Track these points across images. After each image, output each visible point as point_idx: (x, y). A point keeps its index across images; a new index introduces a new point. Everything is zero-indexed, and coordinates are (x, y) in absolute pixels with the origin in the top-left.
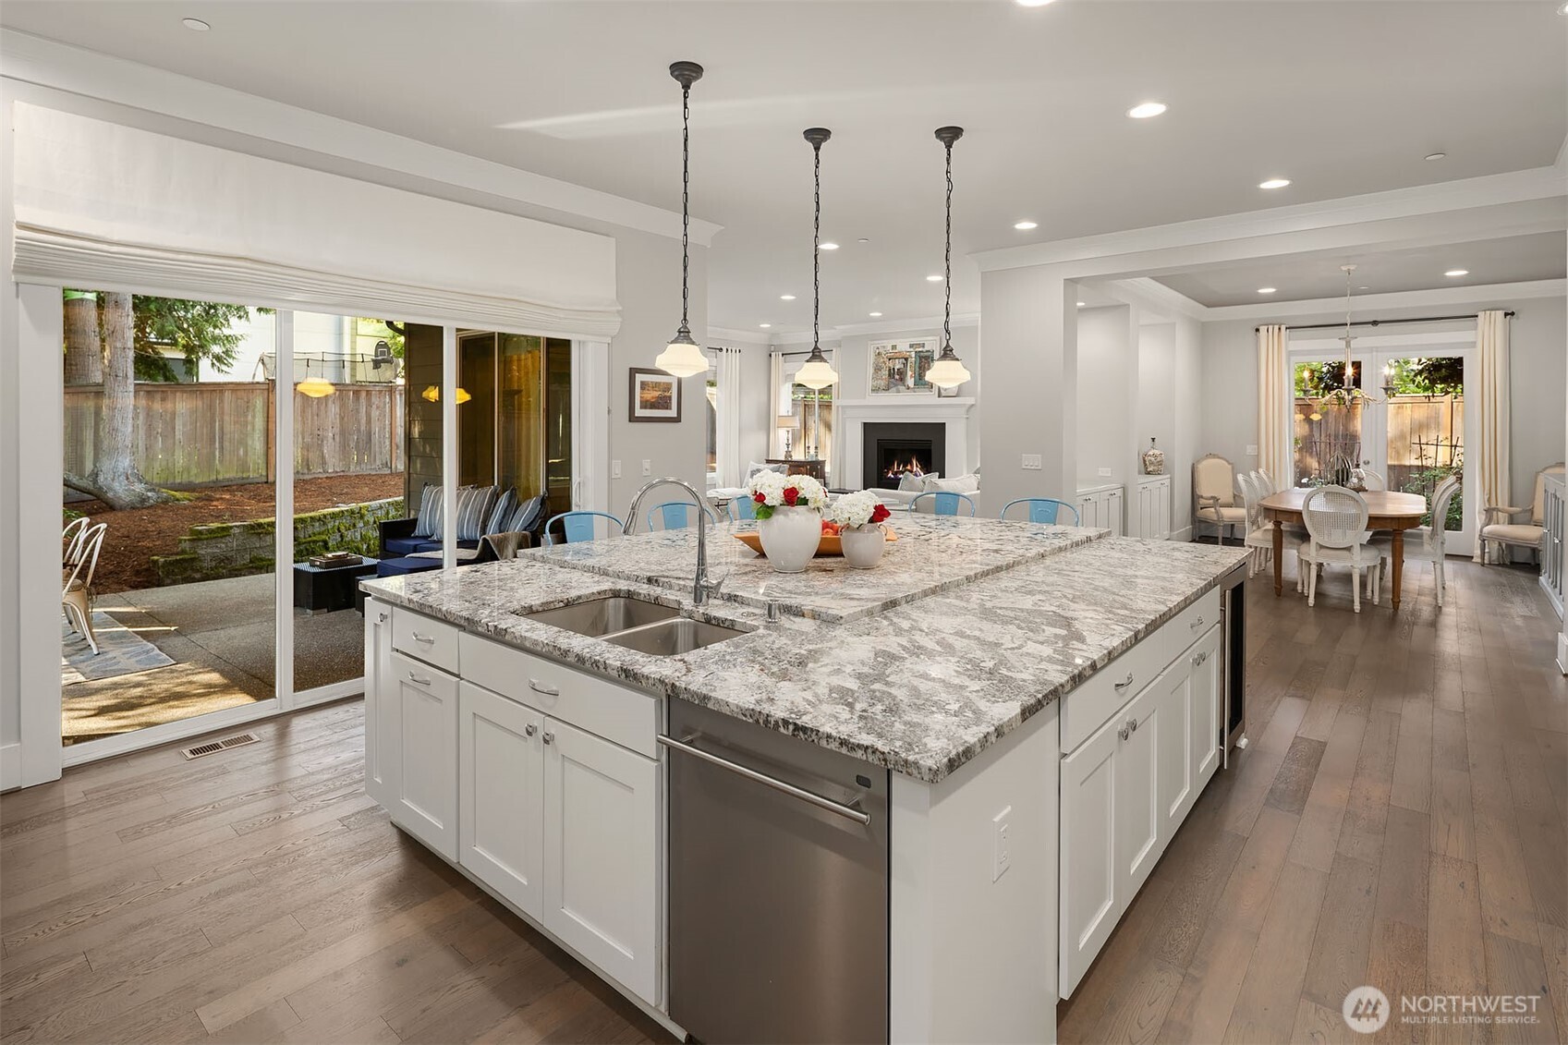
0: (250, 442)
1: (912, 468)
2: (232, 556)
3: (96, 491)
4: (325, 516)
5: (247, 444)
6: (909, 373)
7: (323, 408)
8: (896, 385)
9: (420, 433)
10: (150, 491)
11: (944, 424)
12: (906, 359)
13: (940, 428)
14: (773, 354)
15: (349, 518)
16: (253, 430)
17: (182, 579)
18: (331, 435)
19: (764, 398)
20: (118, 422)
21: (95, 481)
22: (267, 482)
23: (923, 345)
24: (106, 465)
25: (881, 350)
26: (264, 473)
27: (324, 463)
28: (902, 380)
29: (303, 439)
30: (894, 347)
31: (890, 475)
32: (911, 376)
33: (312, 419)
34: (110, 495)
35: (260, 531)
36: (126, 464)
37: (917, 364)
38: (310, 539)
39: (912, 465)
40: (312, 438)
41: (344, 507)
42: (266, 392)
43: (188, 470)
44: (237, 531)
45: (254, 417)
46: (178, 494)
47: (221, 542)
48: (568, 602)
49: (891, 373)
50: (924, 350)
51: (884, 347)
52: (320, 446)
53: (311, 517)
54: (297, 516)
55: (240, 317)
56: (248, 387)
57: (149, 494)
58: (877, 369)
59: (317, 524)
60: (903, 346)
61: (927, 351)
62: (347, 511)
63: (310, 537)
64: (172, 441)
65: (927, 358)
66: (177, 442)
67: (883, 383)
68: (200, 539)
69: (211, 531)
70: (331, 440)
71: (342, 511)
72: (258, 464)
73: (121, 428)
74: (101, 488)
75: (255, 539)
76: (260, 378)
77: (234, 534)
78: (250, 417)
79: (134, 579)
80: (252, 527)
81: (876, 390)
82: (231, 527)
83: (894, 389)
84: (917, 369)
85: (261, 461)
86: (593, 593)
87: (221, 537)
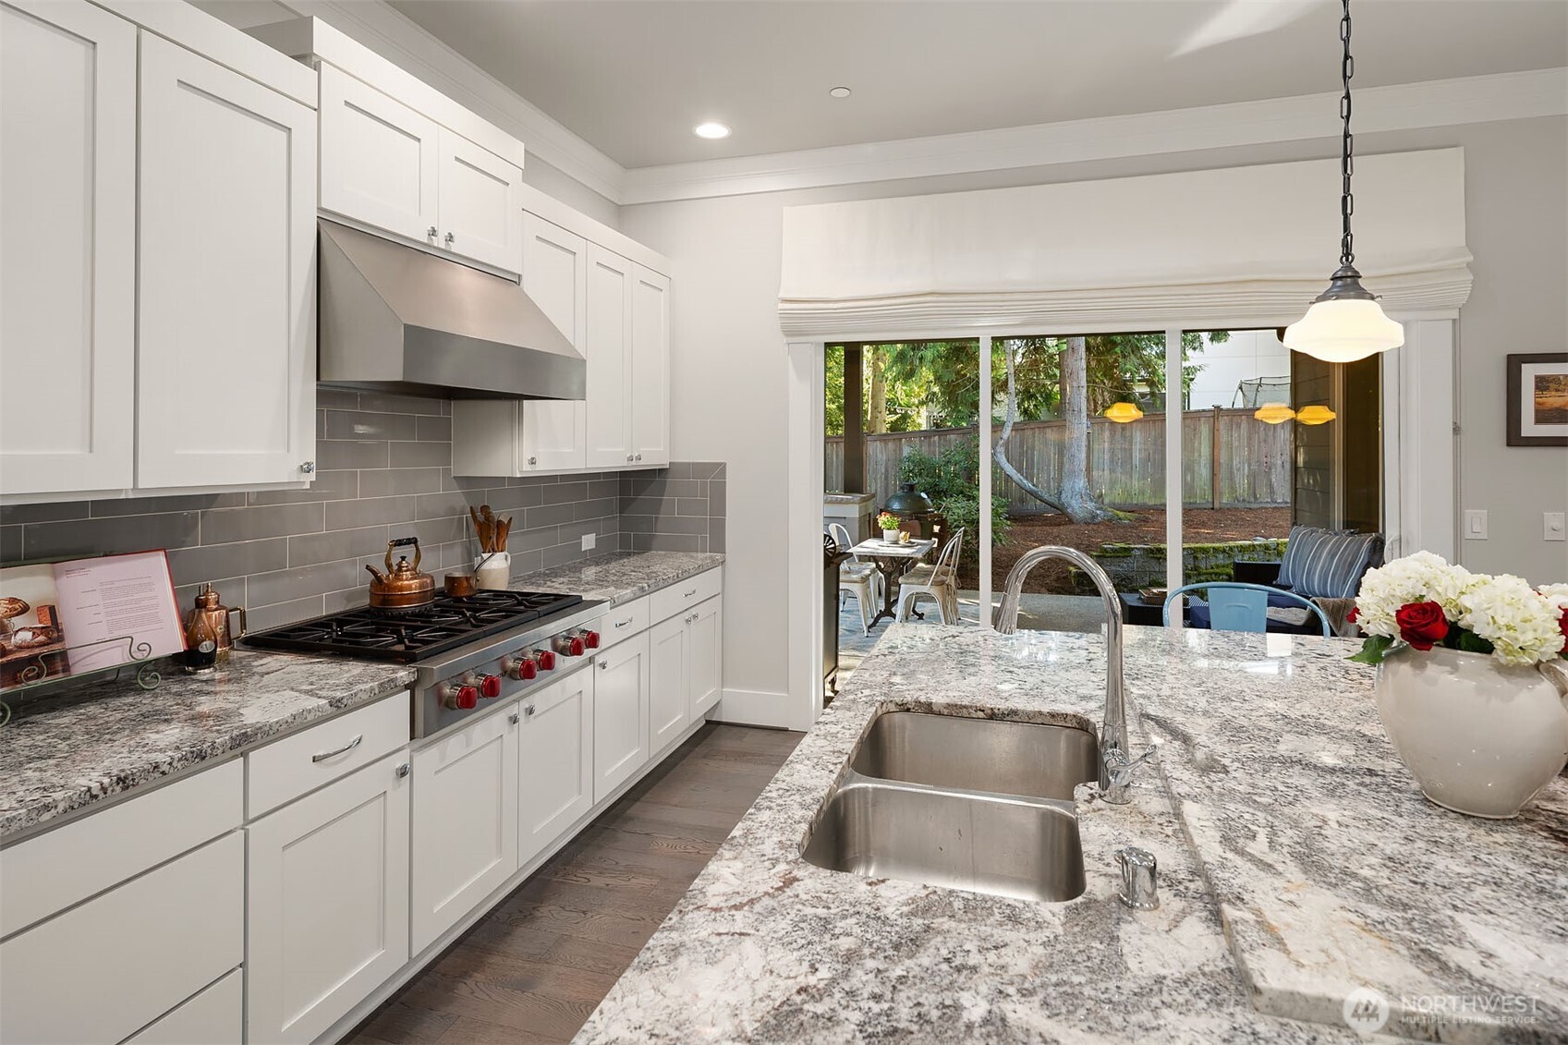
0: (1196, 468)
2: (1132, 577)
3: (1060, 507)
4: (1231, 548)
5: (1194, 471)
7: (1271, 433)
9: (1304, 463)
10: (1098, 509)
15: (1262, 553)
16: (1200, 456)
17: (1090, 591)
18: (1279, 462)
20: (1074, 450)
21: (1059, 499)
22: (1213, 509)
24: (1067, 485)
26: (1210, 500)
27: (1272, 492)
29: (1249, 466)
33: (1259, 446)
34: (1069, 510)
35: (1158, 556)
36: (1081, 486)
38: (1212, 571)
40: (1259, 466)
41: (1260, 541)
42: (1212, 419)
43: (1142, 492)
44: (1138, 553)
45: (1200, 443)
46: (1121, 514)
47: (1123, 561)
48: (994, 714)
52: (1268, 474)
53: (1214, 548)
54: (1186, 546)
55: (1195, 349)
56: (1195, 415)
57: (1098, 512)
59: (1221, 556)
62: (1260, 545)
63: (1212, 568)
64: (1129, 466)
66: (1134, 467)
68: (1105, 557)
69: (1114, 551)
70: (1279, 468)
71: (1254, 546)
72: (1204, 490)
73: (1077, 454)
74: (1063, 504)
75: (1154, 563)
76: (1239, 405)
77: (1135, 556)
78: (1196, 445)
79: (1054, 583)
80: (1151, 551)
82: (1133, 549)
85: (1207, 488)
86: (1040, 713)
87: (1123, 557)
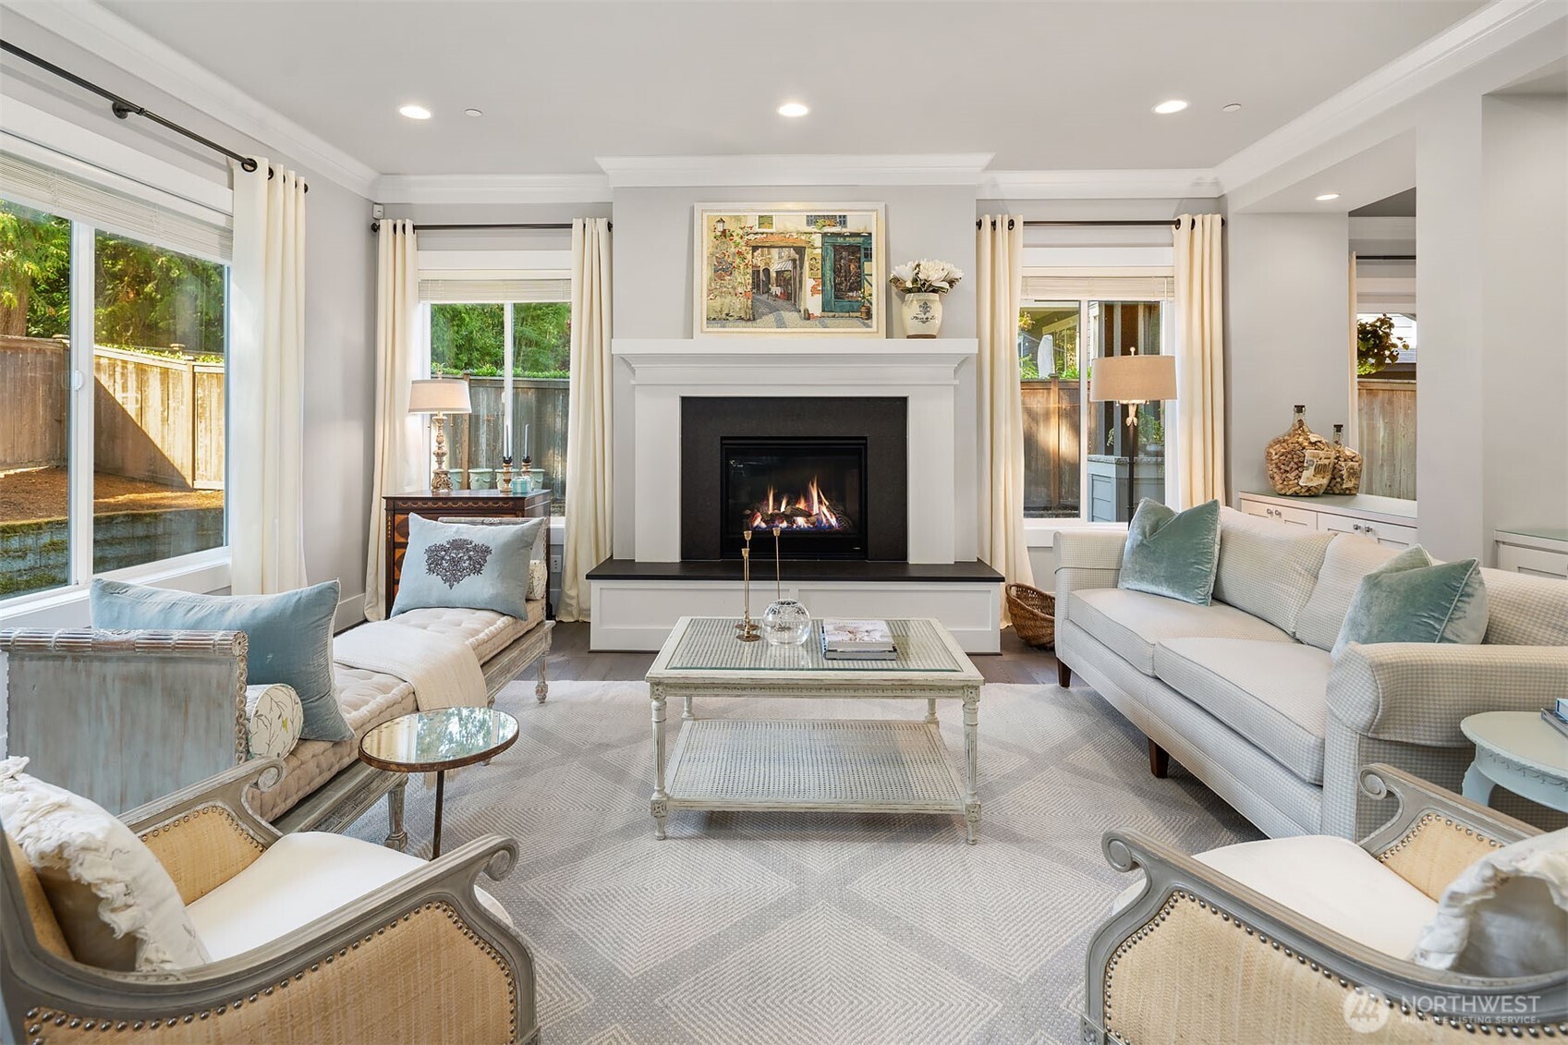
1: (810, 505)
6: (809, 283)
8: (773, 310)
11: (905, 400)
12: (800, 251)
13: (897, 408)
14: (386, 226)
19: (358, 336)
23: (843, 221)
25: (730, 226)
28: (790, 292)
30: (765, 220)
31: (758, 522)
32: (814, 291)
37: (829, 264)
39: (808, 499)
49: (760, 281)
50: (846, 231)
51: (738, 219)
58: (722, 269)
60: (791, 220)
61: (853, 235)
65: (854, 249)
67: (738, 304)
81: (719, 319)
83: (771, 318)
84: (829, 274)
